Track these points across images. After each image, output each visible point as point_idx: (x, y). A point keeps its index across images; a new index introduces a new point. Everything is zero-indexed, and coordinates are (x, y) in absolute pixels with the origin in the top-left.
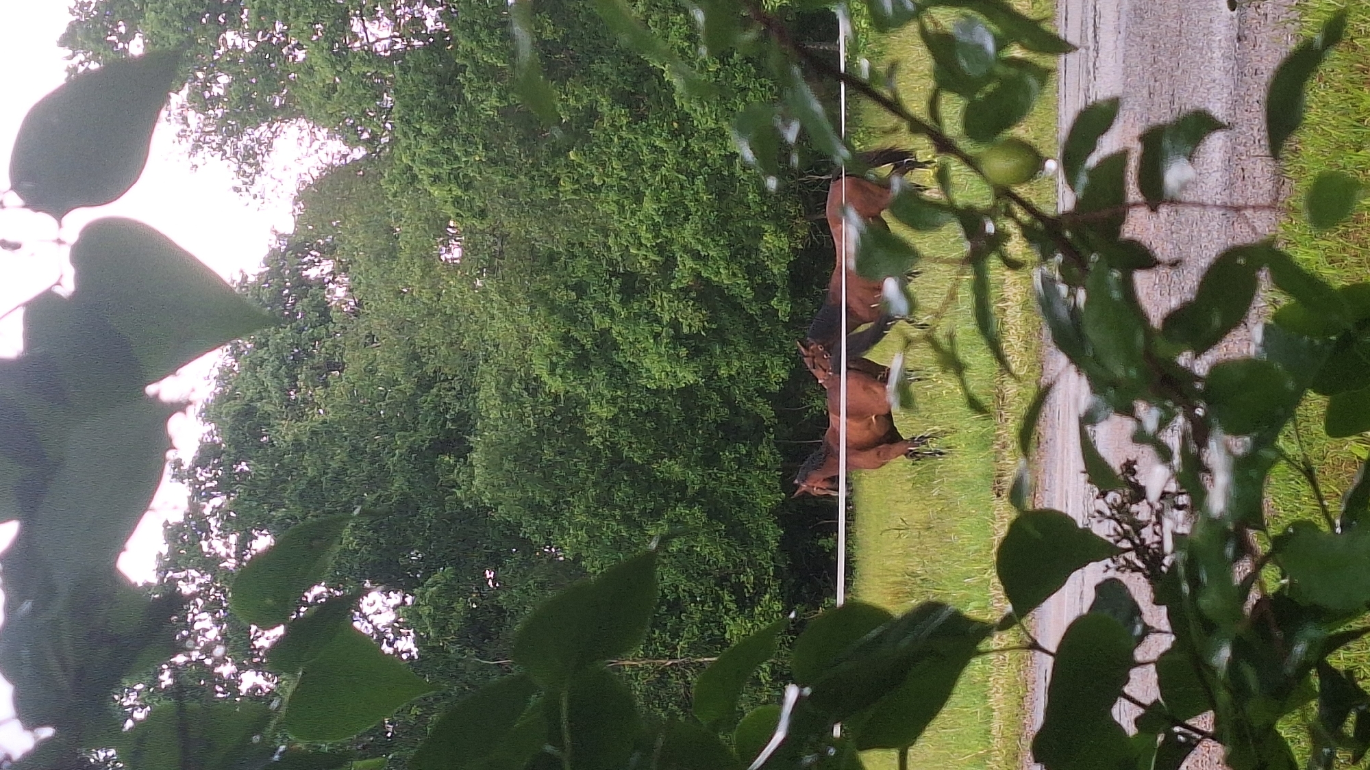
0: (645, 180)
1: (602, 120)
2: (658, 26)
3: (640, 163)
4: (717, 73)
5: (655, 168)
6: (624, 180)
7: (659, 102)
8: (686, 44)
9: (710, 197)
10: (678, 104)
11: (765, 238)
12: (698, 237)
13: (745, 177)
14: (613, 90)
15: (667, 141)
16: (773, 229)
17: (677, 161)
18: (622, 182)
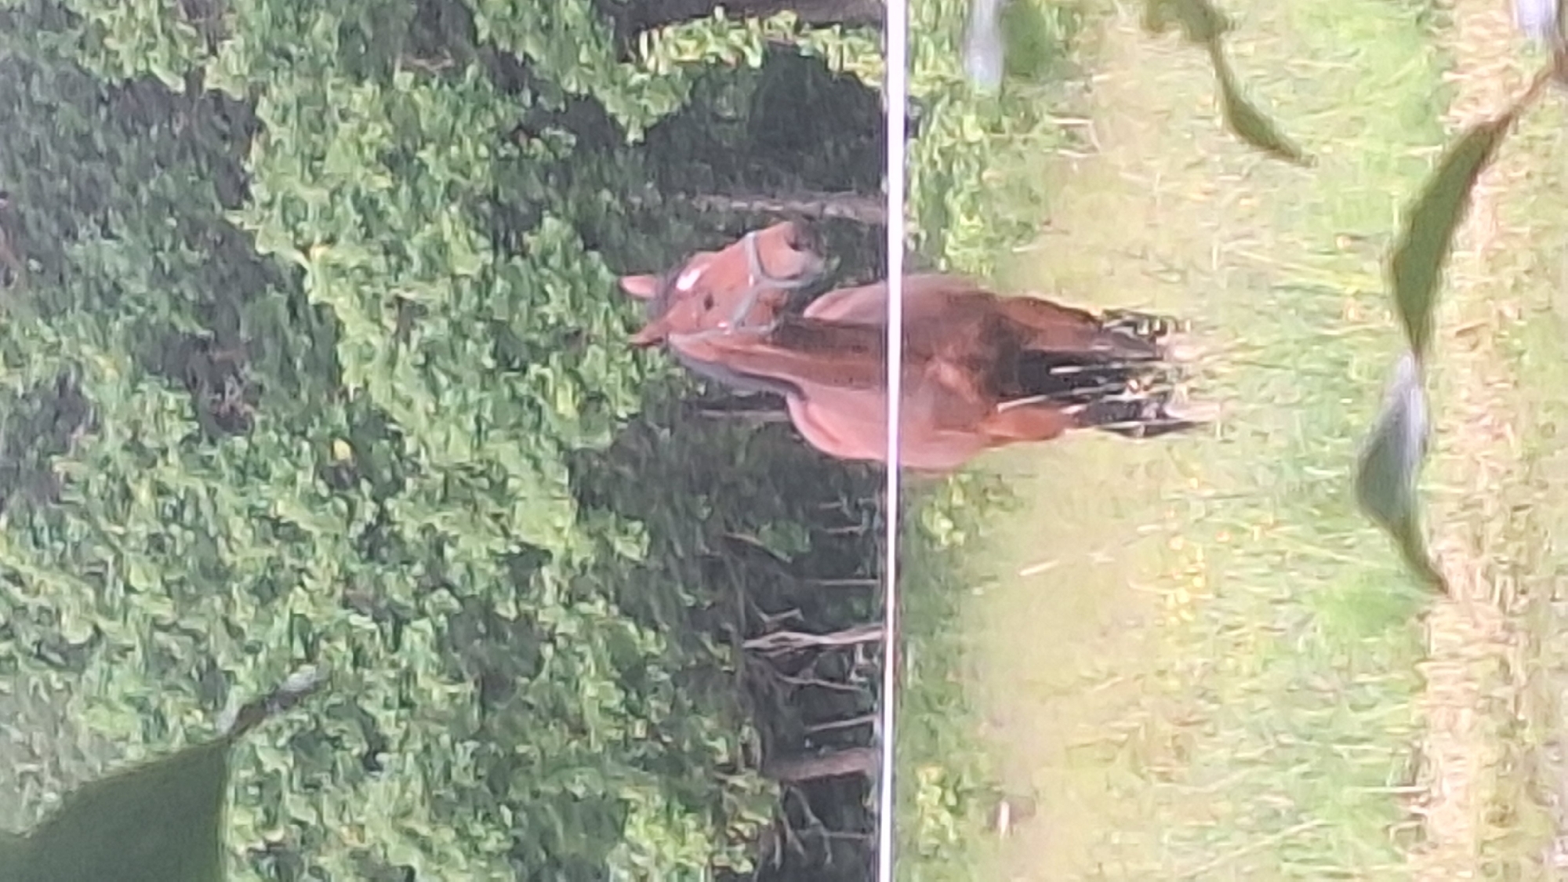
0: (234, 632)
1: (96, 428)
2: (292, 120)
3: (218, 575)
4: (484, 284)
5: (267, 590)
6: (166, 629)
7: (286, 372)
8: (384, 182)
9: (453, 689)
10: (350, 381)
11: (629, 832)
12: (410, 823)
13: (569, 626)
14: (137, 330)
15: (312, 500)
16: (659, 801)
17: (342, 568)
18: (160, 636)
